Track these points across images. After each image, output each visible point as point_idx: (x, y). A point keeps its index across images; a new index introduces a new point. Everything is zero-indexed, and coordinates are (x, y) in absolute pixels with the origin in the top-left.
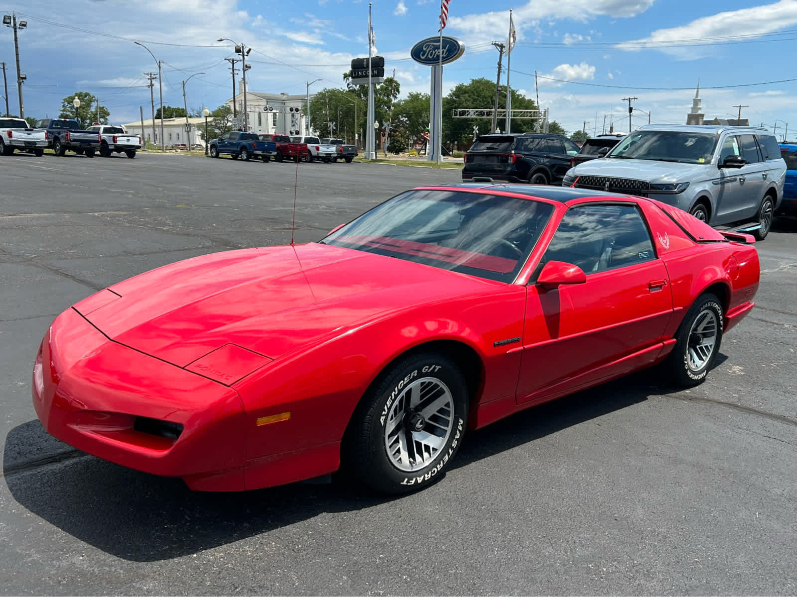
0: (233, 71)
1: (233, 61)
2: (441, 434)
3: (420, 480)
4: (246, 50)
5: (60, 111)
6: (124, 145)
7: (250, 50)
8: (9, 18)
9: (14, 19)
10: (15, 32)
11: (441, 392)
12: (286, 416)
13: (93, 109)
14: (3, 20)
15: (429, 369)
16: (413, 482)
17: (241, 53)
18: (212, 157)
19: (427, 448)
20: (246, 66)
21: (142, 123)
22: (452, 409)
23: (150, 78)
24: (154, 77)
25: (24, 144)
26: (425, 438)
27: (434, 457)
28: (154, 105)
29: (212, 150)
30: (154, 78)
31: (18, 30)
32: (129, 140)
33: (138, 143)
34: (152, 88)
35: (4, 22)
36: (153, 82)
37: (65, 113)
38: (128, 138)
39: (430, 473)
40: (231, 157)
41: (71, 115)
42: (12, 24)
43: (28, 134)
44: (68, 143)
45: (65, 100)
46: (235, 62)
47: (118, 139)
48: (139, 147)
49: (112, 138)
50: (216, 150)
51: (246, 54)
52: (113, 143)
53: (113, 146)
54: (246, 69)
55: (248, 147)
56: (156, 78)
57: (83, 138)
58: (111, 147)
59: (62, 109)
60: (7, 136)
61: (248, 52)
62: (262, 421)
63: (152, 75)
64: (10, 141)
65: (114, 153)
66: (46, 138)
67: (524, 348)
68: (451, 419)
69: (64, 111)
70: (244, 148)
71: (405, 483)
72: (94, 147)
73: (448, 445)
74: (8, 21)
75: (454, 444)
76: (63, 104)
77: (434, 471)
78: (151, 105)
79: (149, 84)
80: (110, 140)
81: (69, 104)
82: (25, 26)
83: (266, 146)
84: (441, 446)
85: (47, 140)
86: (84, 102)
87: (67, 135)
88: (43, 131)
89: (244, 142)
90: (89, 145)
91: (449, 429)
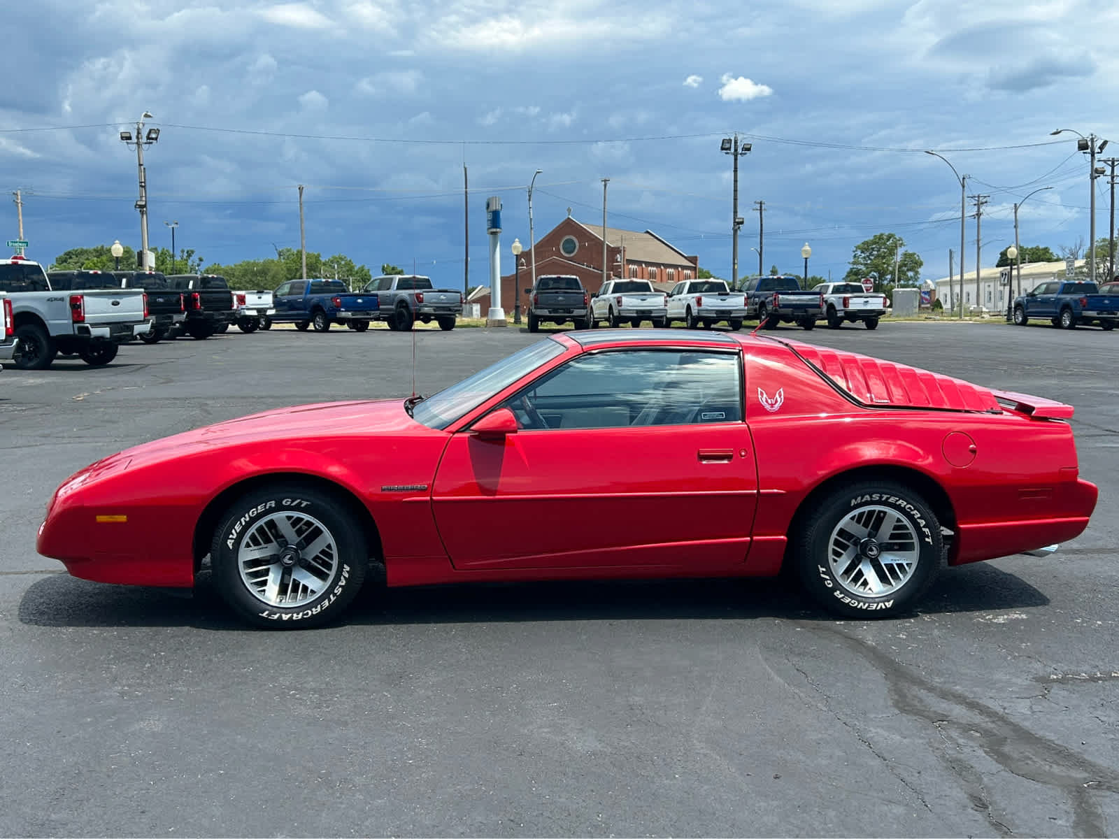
0: (1113, 178)
1: (1113, 163)
2: (322, 576)
3: (285, 617)
4: (1098, 144)
5: (849, 263)
6: (859, 310)
7: (1105, 143)
8: (728, 143)
9: (736, 142)
10: (736, 159)
11: (318, 532)
12: (123, 518)
13: (898, 258)
14: (720, 145)
15: (292, 502)
16: (276, 617)
17: (1089, 151)
18: (1017, 324)
19: (305, 588)
20: (1096, 171)
21: (962, 276)
22: (335, 552)
23: (976, 202)
24: (984, 200)
25: (716, 314)
26: (305, 577)
27: (310, 599)
28: (981, 245)
29: (1018, 313)
30: (982, 203)
31: (739, 156)
32: (867, 302)
33: (881, 307)
34: (979, 218)
35: (723, 149)
36: (981, 210)
37: (855, 266)
38: (866, 300)
39: (301, 614)
40: (1051, 324)
41: (864, 269)
42: (732, 150)
43: (722, 300)
44: (776, 310)
45: (857, 248)
46: (1116, 163)
47: (851, 301)
48: (882, 313)
49: (841, 300)
50: (1023, 312)
51: (1097, 150)
52: (843, 308)
53: (843, 312)
54: (1097, 175)
55: (1073, 304)
56: (986, 202)
57: (798, 302)
58: (840, 314)
59: (852, 260)
60: (696, 304)
61: (1101, 148)
62: (101, 518)
63: (981, 199)
64: (698, 310)
65: (846, 323)
66: (745, 305)
67: (431, 499)
68: (335, 563)
69: (854, 263)
70: (1066, 307)
71: (264, 615)
72: (814, 315)
73: (330, 590)
74: (727, 146)
75: (338, 591)
76: (853, 254)
77: (307, 614)
78: (976, 246)
79: (975, 213)
80: (839, 304)
81: (862, 252)
82: (749, 149)
83: (1106, 302)
84: (321, 589)
85: (746, 308)
86: (885, 248)
87: (775, 299)
88: (742, 295)
89: (1068, 297)
90: (806, 312)
91: (332, 574)
